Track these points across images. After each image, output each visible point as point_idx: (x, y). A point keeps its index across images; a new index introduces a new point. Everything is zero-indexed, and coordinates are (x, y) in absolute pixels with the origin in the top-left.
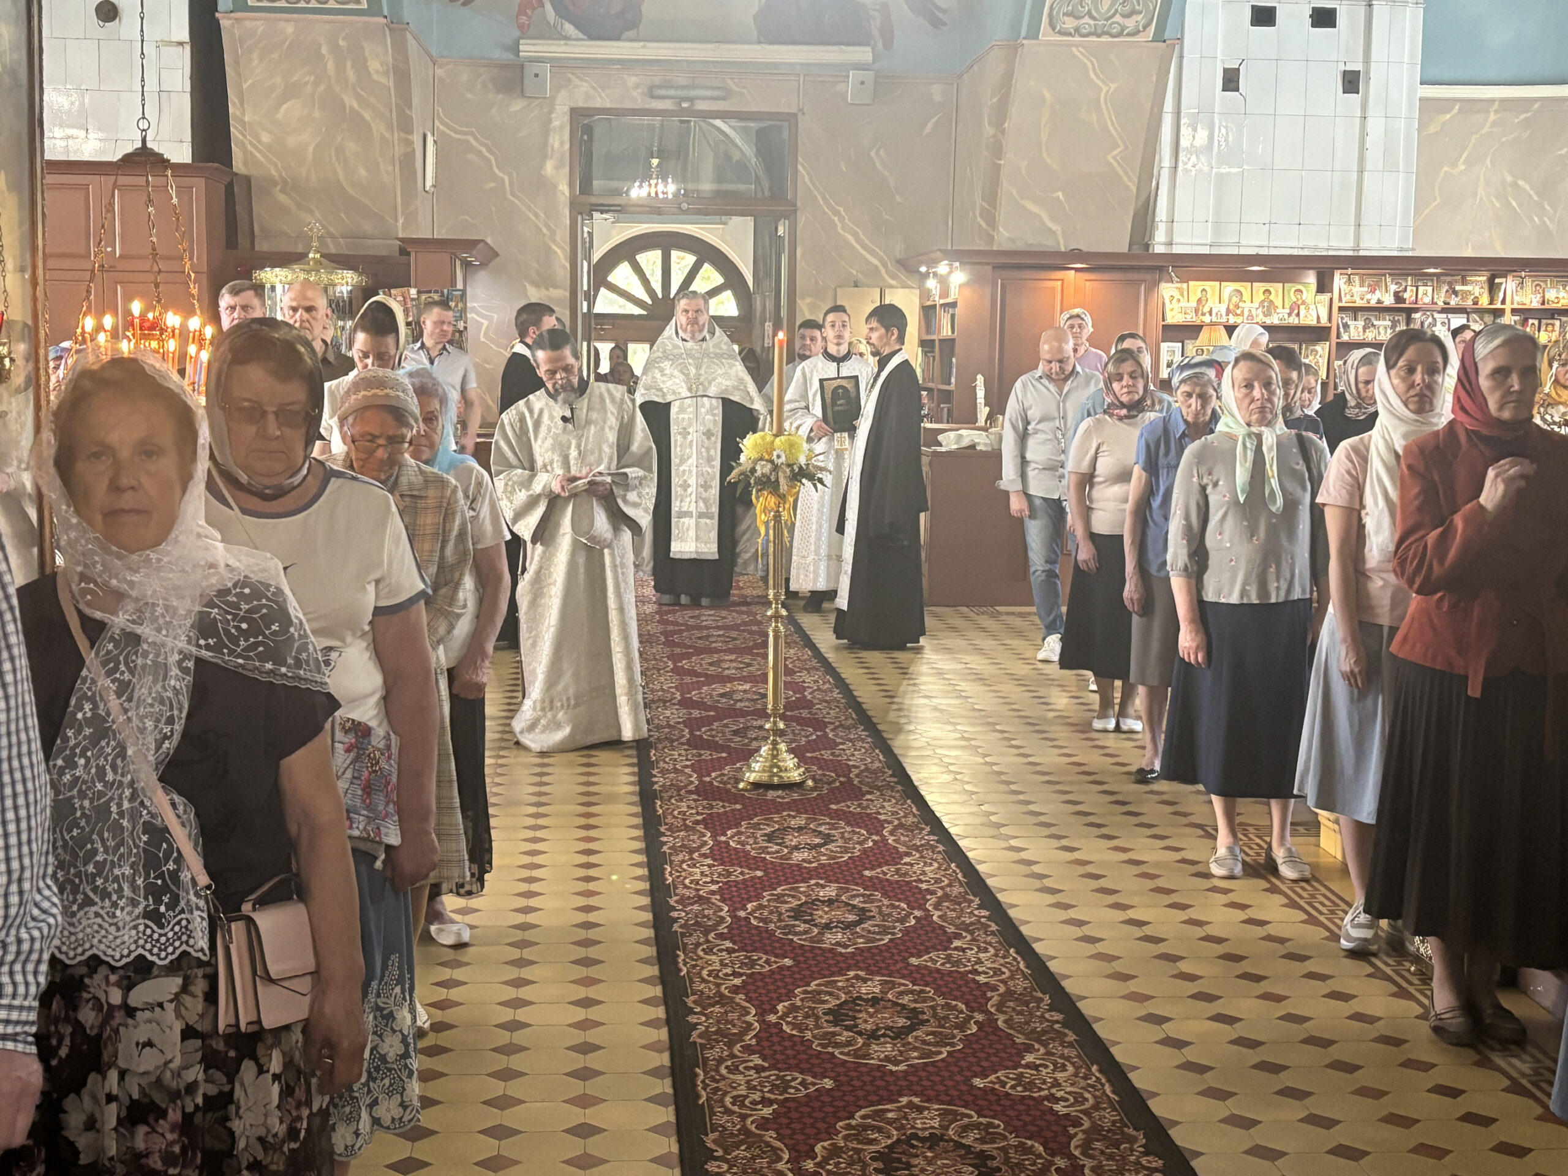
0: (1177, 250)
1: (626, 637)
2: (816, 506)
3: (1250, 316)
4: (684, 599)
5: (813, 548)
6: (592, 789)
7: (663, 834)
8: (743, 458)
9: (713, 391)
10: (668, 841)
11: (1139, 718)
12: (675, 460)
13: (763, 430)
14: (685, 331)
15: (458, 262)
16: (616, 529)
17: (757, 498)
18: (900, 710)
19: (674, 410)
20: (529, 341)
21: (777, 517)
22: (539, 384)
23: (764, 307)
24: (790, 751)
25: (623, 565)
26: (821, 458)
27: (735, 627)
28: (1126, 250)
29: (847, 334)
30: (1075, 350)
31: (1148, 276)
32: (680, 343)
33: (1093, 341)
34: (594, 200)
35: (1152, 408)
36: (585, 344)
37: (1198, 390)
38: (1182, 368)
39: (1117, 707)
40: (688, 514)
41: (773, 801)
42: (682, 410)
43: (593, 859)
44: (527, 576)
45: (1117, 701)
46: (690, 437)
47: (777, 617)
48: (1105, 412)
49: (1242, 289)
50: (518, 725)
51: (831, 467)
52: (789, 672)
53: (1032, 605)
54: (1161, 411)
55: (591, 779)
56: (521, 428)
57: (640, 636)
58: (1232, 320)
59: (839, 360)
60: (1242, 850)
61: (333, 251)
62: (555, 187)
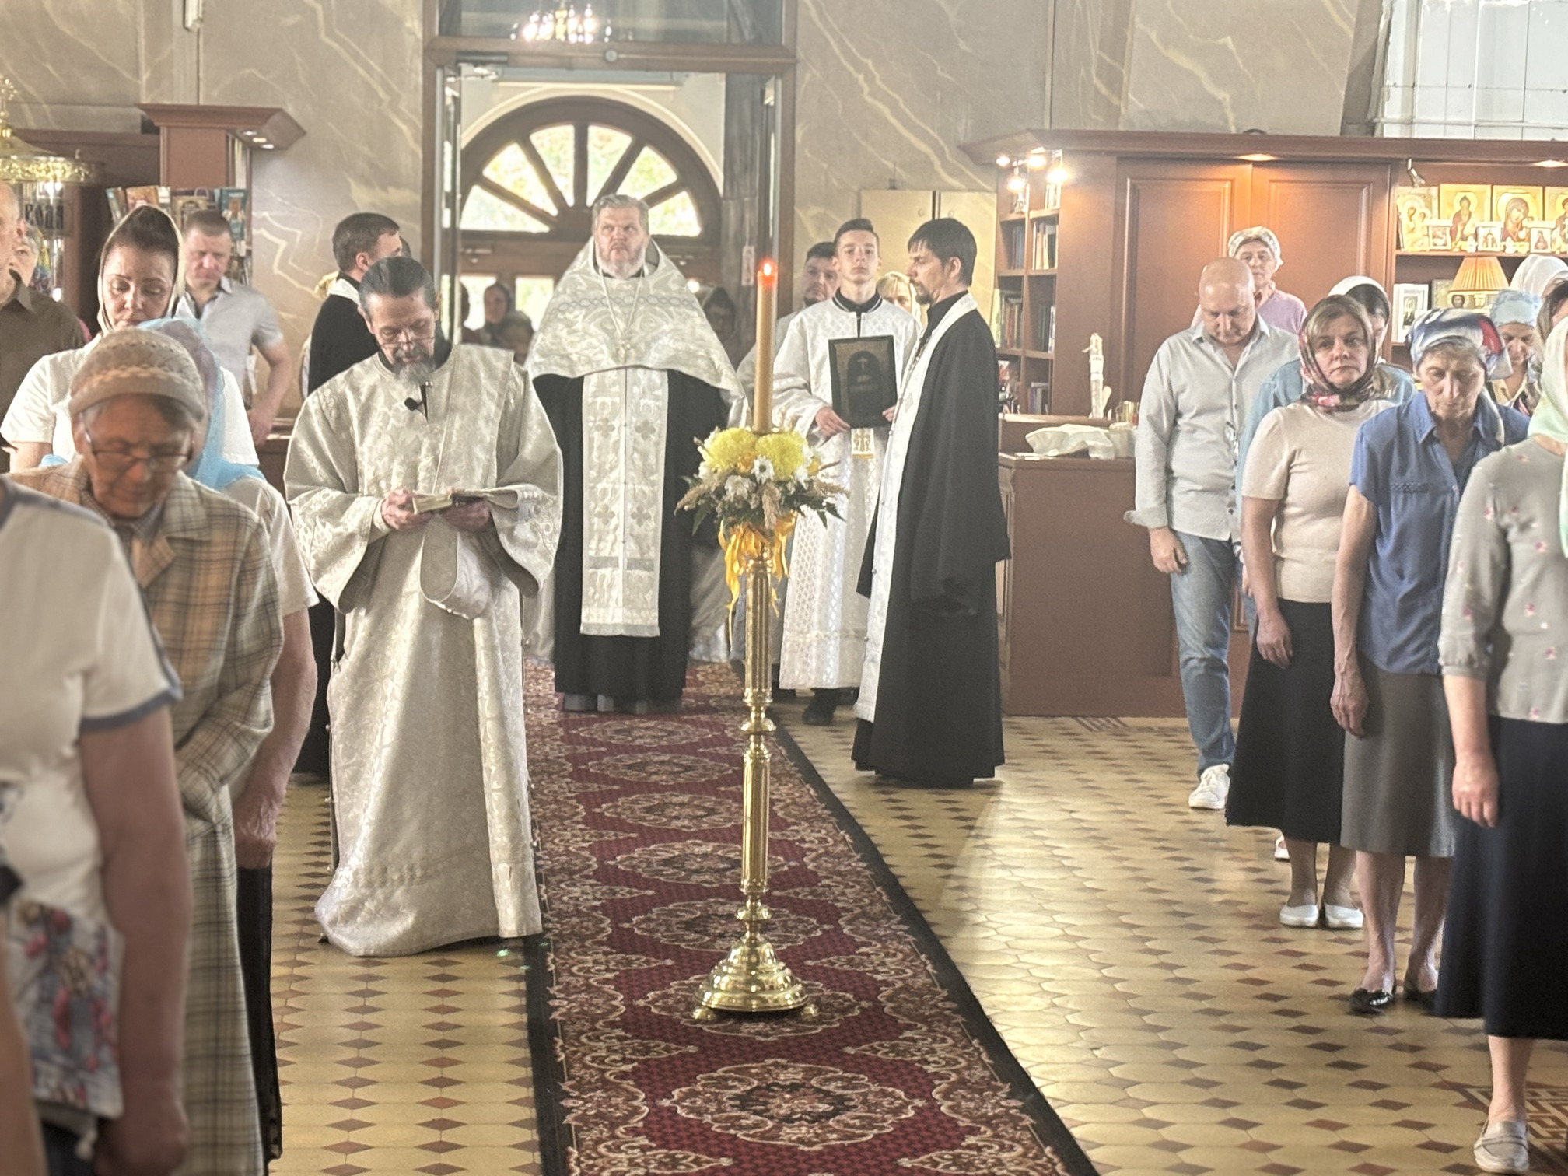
0: (1420, 133)
1: (508, 766)
2: (821, 549)
3: (1541, 239)
4: (603, 702)
5: (815, 617)
6: (449, 1018)
7: (567, 1096)
8: (703, 470)
9: (653, 359)
10: (576, 1106)
11: (1357, 905)
12: (589, 474)
13: (736, 424)
14: (607, 260)
15: (238, 147)
16: (495, 586)
17: (727, 537)
18: (961, 888)
19: (588, 390)
20: (356, 275)
21: (760, 568)
22: (366, 346)
23: (742, 220)
24: (780, 956)
25: (505, 646)
26: (831, 471)
27: (691, 748)
28: (1336, 132)
29: (873, 266)
30: (1258, 297)
31: (1372, 175)
32: (601, 280)
33: (1283, 281)
34: (464, 45)
35: (1381, 394)
36: (446, 278)
37: (1453, 364)
38: (1429, 328)
39: (1321, 888)
40: (611, 562)
41: (750, 1041)
42: (602, 389)
43: (448, 1136)
44: (347, 664)
45: (1322, 876)
46: (614, 435)
47: (759, 733)
48: (1303, 399)
49: (1527, 198)
50: (327, 909)
51: (846, 483)
52: (778, 824)
53: (1181, 713)
54: (1395, 398)
55: (449, 1002)
56: (338, 417)
57: (530, 762)
58: (1512, 249)
59: (861, 309)
60: (1530, 1129)
61: (32, 125)
62: (399, 22)
